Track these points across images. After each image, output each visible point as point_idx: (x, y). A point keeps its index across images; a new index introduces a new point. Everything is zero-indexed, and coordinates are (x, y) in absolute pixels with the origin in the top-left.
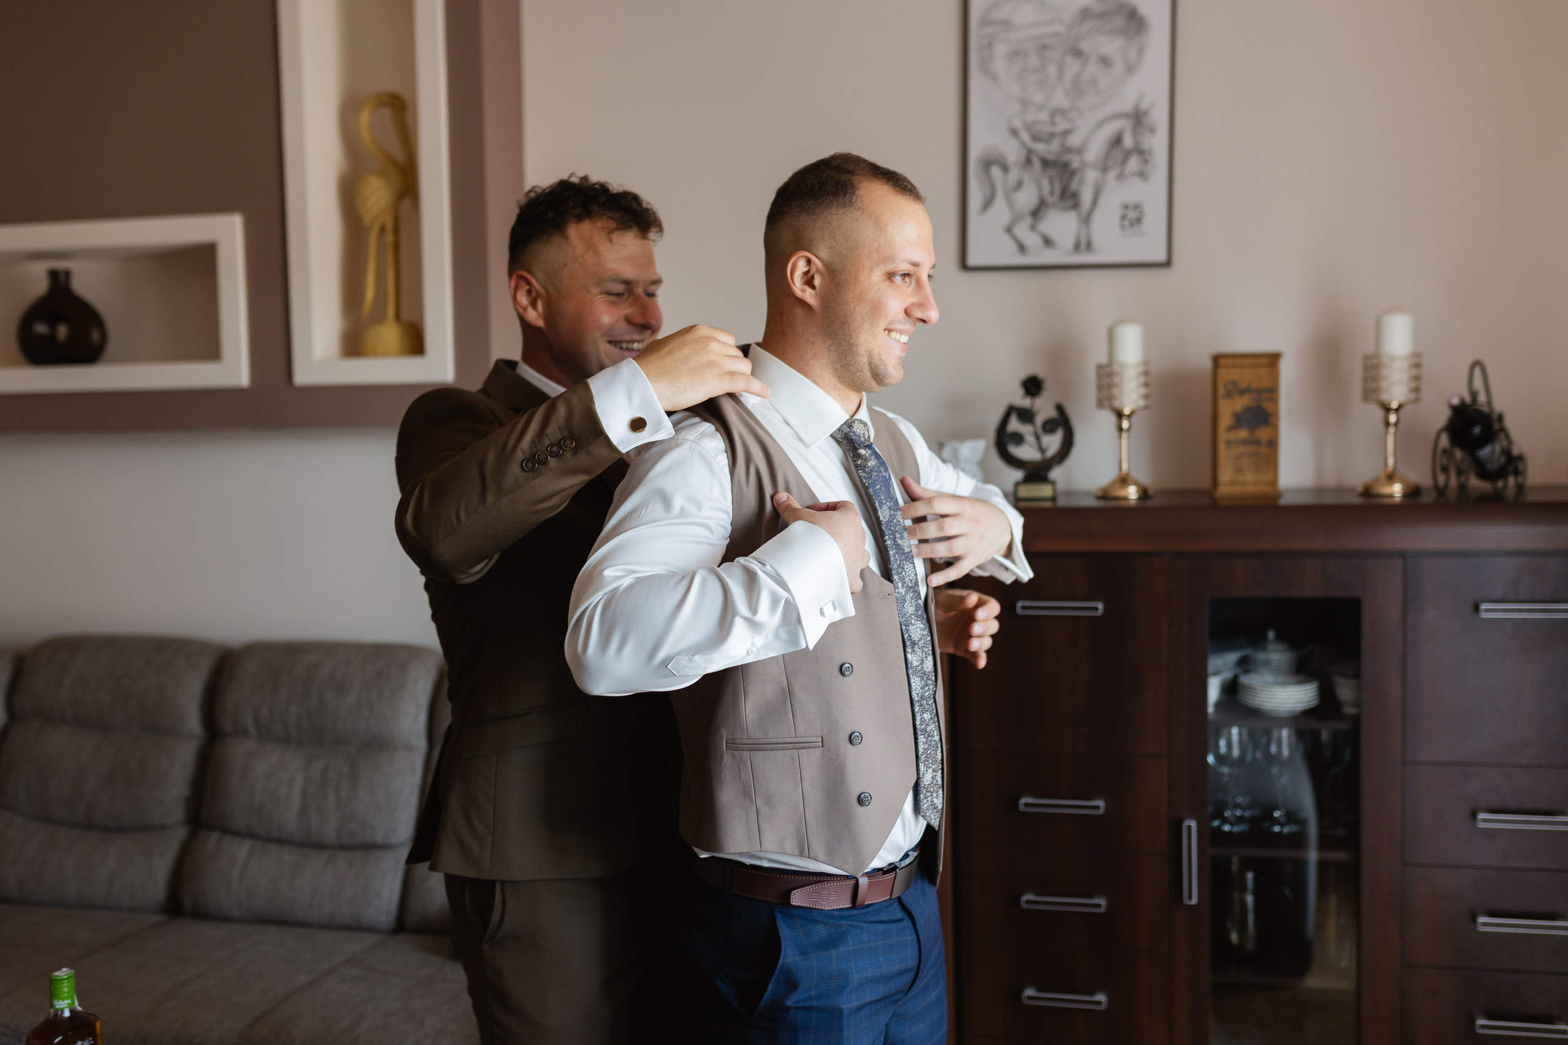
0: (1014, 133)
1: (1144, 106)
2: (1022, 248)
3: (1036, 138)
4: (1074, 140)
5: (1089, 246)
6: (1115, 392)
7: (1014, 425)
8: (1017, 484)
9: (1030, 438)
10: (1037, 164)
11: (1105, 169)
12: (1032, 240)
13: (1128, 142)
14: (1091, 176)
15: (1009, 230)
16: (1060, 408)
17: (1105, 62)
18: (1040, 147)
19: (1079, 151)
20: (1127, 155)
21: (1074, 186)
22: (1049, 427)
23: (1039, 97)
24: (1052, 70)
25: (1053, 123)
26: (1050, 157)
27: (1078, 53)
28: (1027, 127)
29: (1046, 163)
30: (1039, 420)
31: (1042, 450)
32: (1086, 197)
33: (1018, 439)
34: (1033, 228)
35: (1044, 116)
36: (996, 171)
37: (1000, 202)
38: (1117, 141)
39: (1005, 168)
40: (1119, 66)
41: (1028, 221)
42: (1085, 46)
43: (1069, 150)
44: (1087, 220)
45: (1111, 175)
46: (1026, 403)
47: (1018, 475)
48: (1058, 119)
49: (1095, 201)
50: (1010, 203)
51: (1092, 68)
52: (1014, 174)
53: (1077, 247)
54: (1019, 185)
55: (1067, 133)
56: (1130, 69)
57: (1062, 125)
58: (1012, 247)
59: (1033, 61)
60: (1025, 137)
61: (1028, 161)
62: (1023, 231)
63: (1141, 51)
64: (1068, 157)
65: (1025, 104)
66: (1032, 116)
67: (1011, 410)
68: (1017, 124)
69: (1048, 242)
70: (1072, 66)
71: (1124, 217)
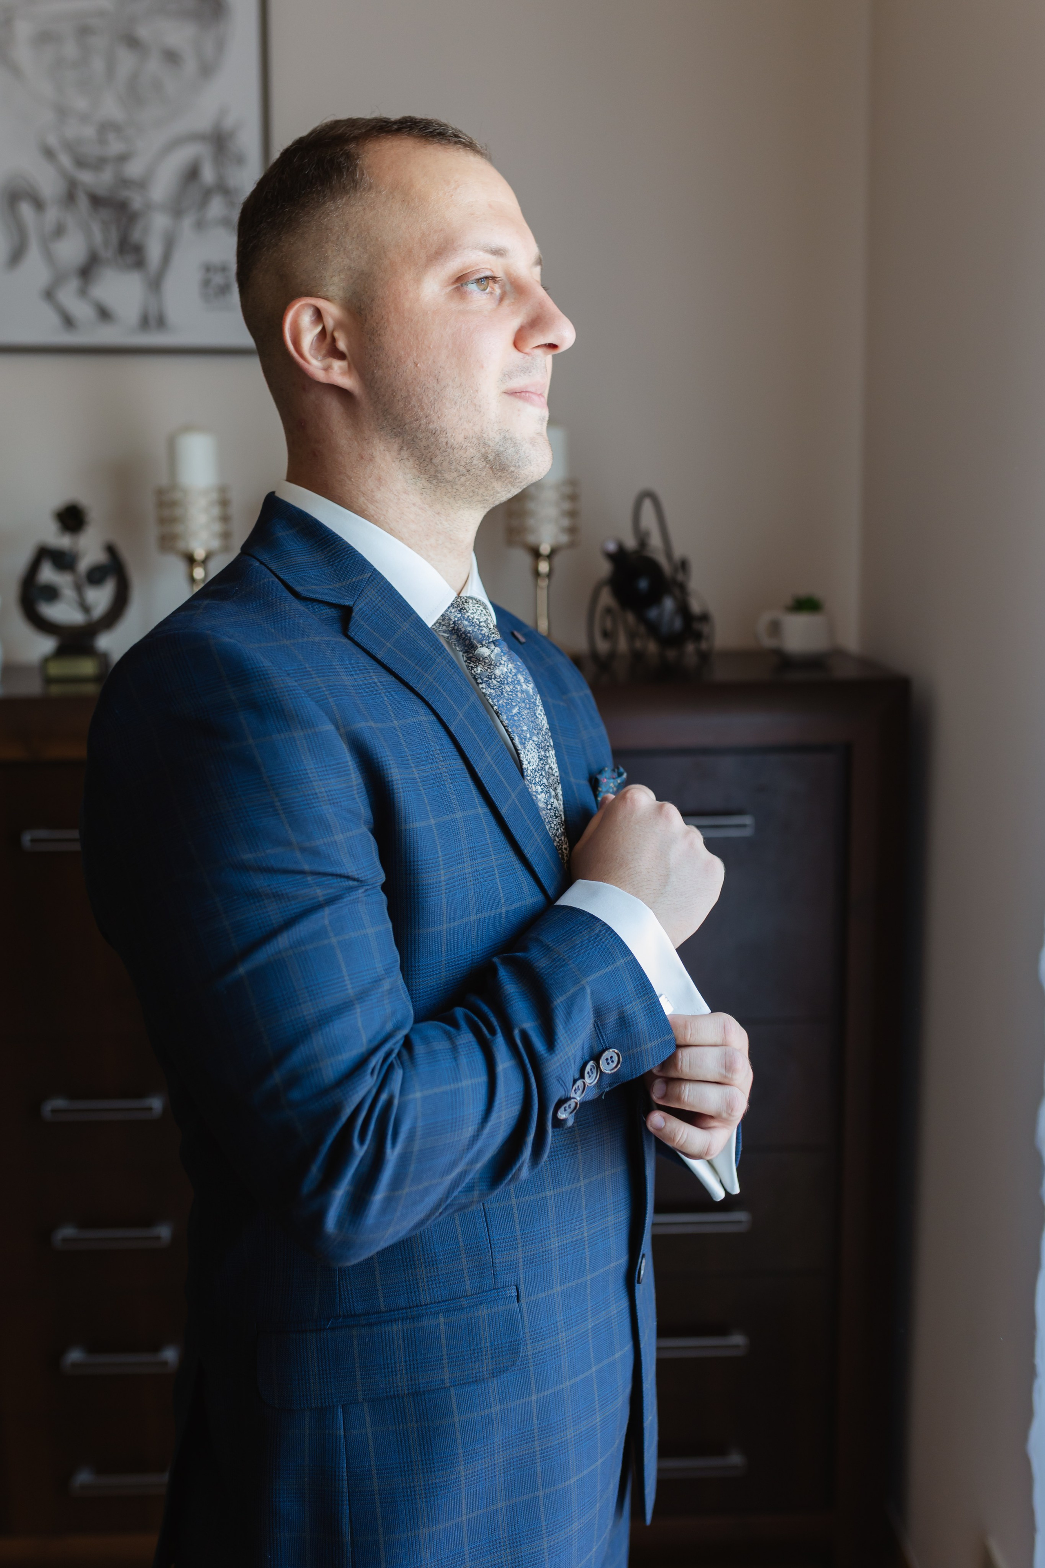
0: (49, 153)
1: (229, 123)
2: (68, 322)
3: (81, 163)
4: (134, 169)
5: (161, 322)
6: (179, 528)
7: (48, 574)
8: (46, 660)
9: (68, 592)
10: (83, 202)
11: (177, 211)
12: (81, 310)
13: (208, 175)
14: (159, 222)
15: (49, 295)
16: (111, 550)
17: (172, 57)
18: (86, 177)
19: (142, 185)
20: (207, 195)
21: (136, 235)
22: (96, 576)
23: (81, 103)
24: (98, 65)
25: (102, 141)
26: (102, 192)
27: (133, 42)
28: (70, 147)
29: (97, 201)
30: (84, 565)
31: (85, 608)
32: (154, 251)
33: (51, 594)
34: (83, 292)
35: (89, 132)
36: (26, 210)
37: (34, 256)
38: (192, 174)
39: (39, 204)
40: (190, 66)
41: (73, 284)
42: (143, 32)
43: (125, 182)
44: (155, 284)
45: (187, 222)
46: (64, 542)
47: (46, 645)
48: (111, 136)
49: (167, 258)
50: (49, 256)
51: (154, 65)
52: (52, 214)
53: (145, 323)
54: (59, 231)
55: (123, 158)
56: (207, 70)
57: (115, 147)
58: (53, 319)
59: (70, 49)
60: (65, 160)
61: (70, 197)
62: (68, 297)
63: (221, 46)
64: (125, 193)
65: (62, 112)
66: (73, 130)
67: (44, 554)
68: (52, 140)
69: (104, 314)
70: (126, 60)
71: (206, 283)
